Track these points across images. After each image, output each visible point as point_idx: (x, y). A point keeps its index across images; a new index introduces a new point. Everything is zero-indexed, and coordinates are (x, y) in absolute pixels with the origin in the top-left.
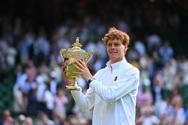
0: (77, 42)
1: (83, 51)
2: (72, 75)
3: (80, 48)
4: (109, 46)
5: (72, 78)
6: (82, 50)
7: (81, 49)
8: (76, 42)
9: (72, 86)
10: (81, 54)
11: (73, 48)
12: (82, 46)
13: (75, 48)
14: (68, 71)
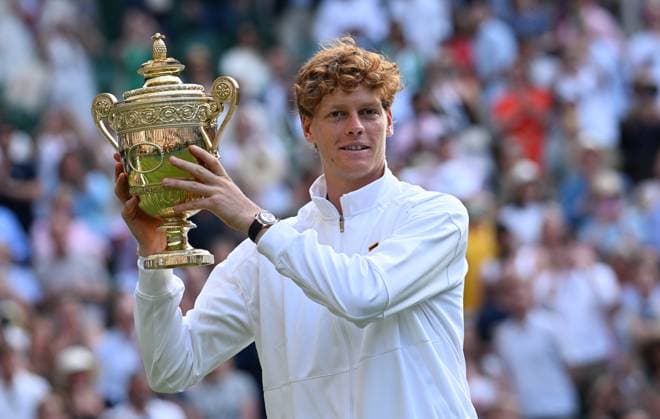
0: (160, 56)
1: (194, 89)
2: (167, 206)
3: (177, 79)
4: (332, 119)
5: (171, 216)
6: (188, 85)
7: (181, 84)
8: (155, 55)
9: (176, 254)
10: (187, 104)
11: (145, 86)
12: (183, 67)
13: (156, 84)
14: (146, 190)
